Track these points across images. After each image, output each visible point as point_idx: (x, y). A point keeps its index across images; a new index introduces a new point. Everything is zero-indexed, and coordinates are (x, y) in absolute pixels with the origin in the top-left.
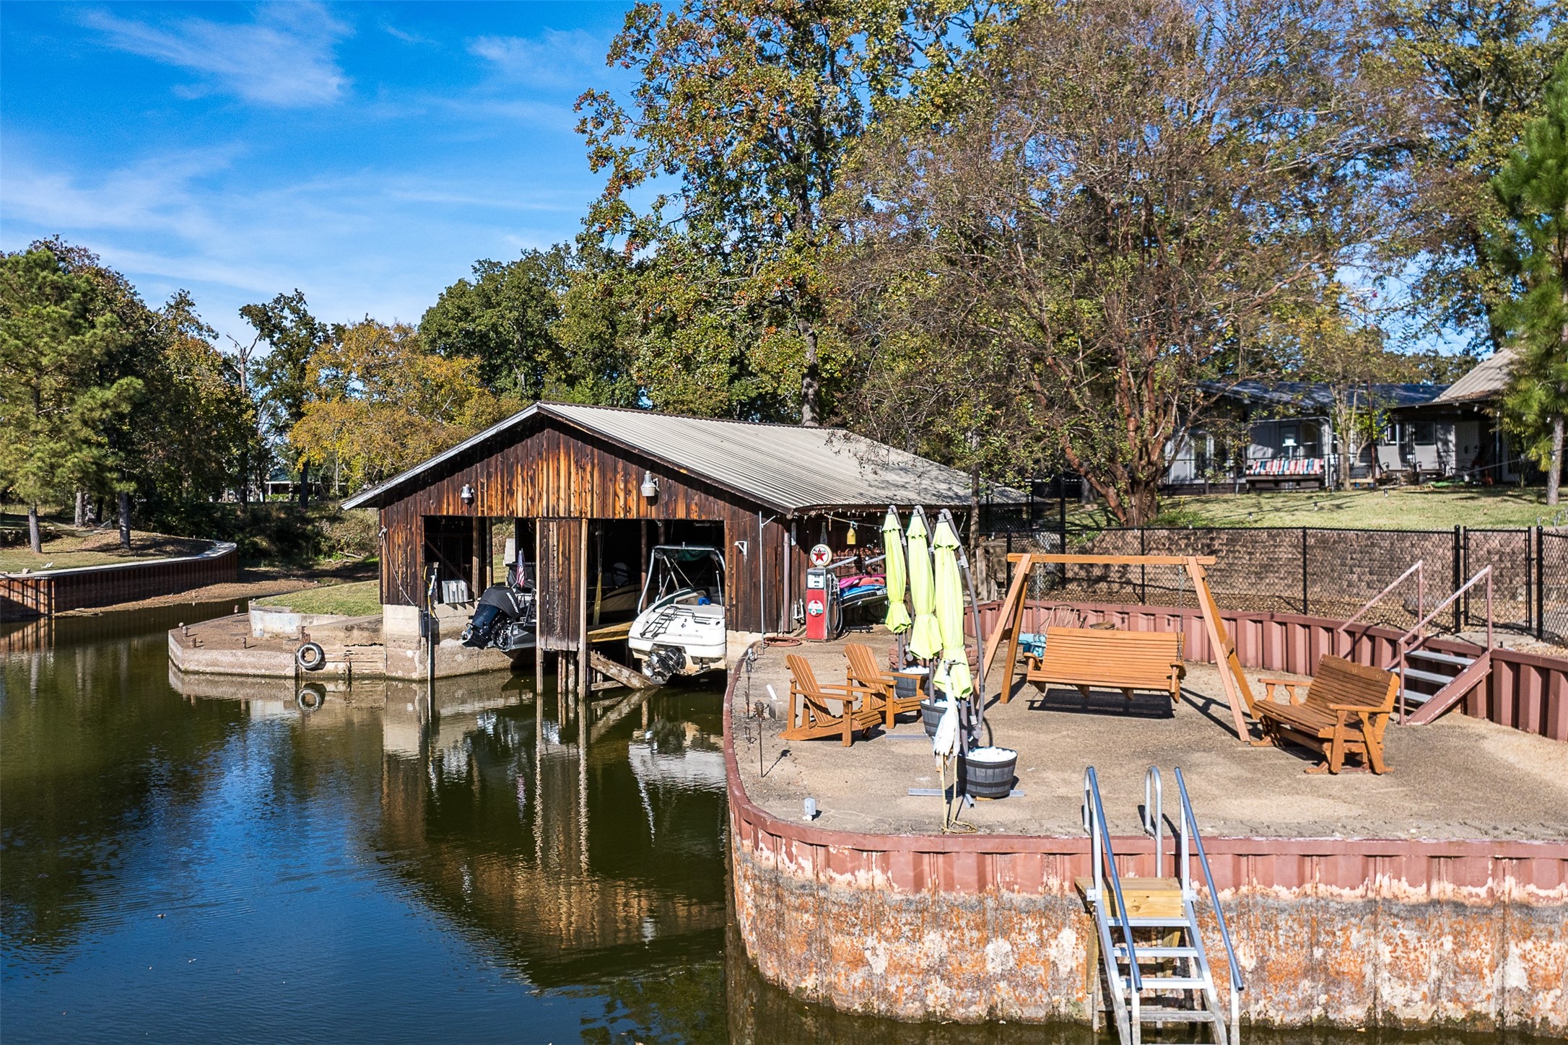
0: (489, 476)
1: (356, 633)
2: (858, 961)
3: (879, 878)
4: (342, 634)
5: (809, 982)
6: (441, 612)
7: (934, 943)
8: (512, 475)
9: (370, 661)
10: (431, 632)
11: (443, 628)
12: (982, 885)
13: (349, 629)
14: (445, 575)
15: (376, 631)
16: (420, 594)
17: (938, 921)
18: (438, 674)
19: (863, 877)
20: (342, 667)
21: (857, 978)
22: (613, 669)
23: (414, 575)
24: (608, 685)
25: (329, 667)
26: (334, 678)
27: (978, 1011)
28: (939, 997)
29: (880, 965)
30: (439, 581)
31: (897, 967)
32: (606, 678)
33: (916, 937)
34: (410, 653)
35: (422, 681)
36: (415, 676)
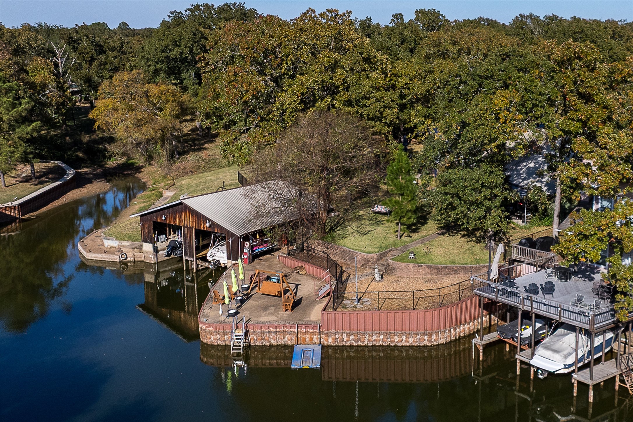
0: (169, 214)
1: (135, 250)
2: (210, 338)
3: (212, 329)
4: (132, 250)
5: (205, 341)
6: (159, 245)
7: (218, 336)
8: (176, 215)
9: (140, 257)
10: (156, 250)
11: (159, 249)
12: (224, 329)
13: (133, 249)
14: (159, 234)
15: (141, 249)
16: (153, 241)
17: (219, 334)
18: (158, 261)
19: (210, 329)
20: (132, 259)
21: (210, 340)
22: (204, 264)
23: (151, 236)
24: (202, 267)
25: (129, 259)
26: (130, 262)
27: (224, 344)
28: (219, 342)
29: (212, 339)
30: (157, 236)
31: (214, 339)
32: (202, 266)
33: (216, 335)
34: (151, 256)
35: (155, 263)
36: (152, 262)
